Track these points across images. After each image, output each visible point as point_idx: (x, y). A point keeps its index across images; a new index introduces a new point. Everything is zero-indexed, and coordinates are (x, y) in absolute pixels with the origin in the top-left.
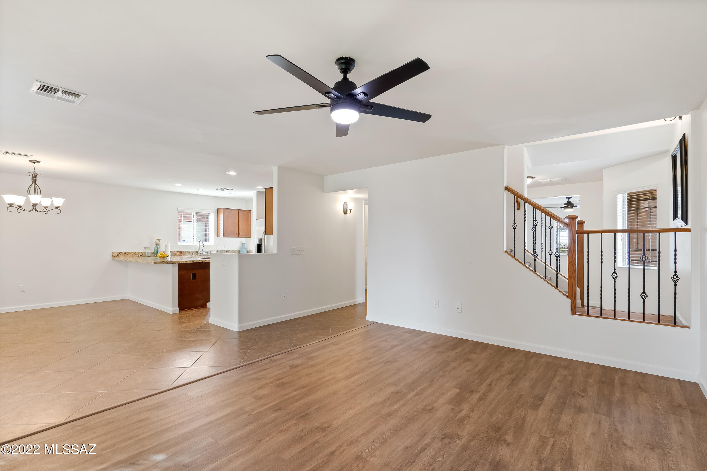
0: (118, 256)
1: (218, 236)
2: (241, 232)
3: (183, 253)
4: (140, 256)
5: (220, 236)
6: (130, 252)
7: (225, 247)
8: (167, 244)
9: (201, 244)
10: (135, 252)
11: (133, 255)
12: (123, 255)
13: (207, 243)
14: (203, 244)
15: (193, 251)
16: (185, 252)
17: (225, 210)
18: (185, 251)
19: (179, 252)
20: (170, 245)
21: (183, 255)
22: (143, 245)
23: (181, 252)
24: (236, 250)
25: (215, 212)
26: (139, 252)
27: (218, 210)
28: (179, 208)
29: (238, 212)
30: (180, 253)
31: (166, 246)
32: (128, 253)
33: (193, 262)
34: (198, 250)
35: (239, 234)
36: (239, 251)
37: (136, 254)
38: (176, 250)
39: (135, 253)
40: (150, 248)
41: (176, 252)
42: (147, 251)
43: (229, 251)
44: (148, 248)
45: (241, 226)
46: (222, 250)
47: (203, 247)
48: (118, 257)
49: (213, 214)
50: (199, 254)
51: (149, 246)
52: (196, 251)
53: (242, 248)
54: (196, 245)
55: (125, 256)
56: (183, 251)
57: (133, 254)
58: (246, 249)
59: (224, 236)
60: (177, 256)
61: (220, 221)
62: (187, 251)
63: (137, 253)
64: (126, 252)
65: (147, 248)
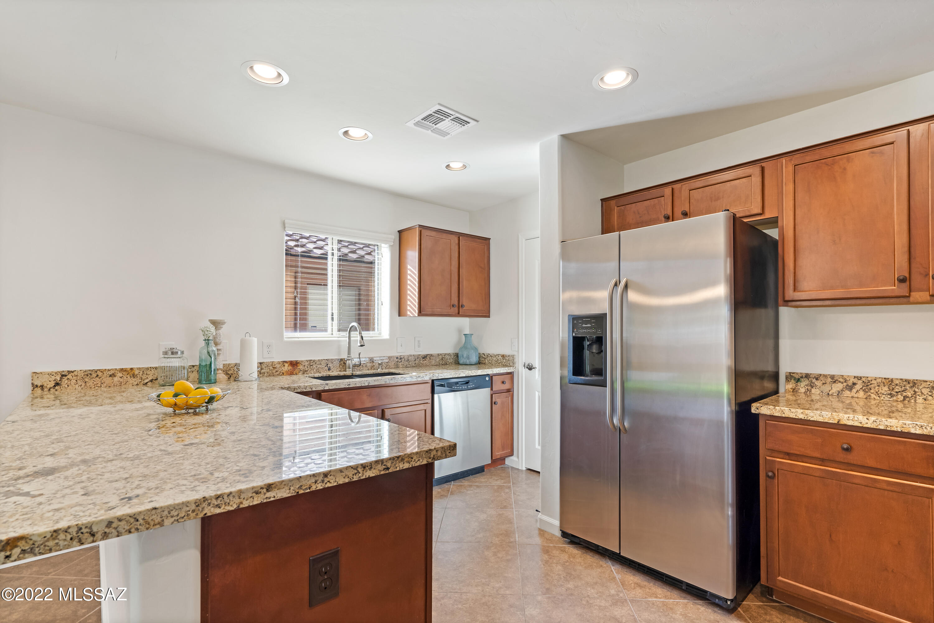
0: (57, 384)
1: (401, 312)
2: (465, 301)
3: (301, 367)
4: (151, 381)
5: (409, 313)
6: (109, 370)
7: (419, 346)
8: (248, 337)
9: (356, 336)
10: (132, 369)
11: (121, 380)
12: (80, 383)
13: (371, 333)
14: (362, 337)
15: (332, 361)
16: (307, 363)
17: (425, 233)
18: (307, 361)
19: (286, 365)
20: (255, 340)
21: (301, 372)
22: (160, 343)
23: (294, 364)
24: (449, 354)
25: (394, 240)
26: (147, 369)
27: (404, 234)
28: (286, 221)
29: (457, 242)
30: (290, 368)
31: (244, 345)
32: (100, 374)
33: (320, 486)
34: (344, 356)
35: (460, 306)
36: (457, 355)
37: (134, 376)
38: (277, 358)
39: (130, 372)
40: (182, 353)
41: (279, 363)
42: (175, 362)
43: (431, 358)
44: (177, 353)
45: (465, 284)
46: (411, 356)
47: (362, 346)
48: (57, 388)
49: (387, 246)
50: (349, 368)
51: (179, 347)
52: (341, 360)
53: (465, 347)
54: (339, 341)
55: (90, 383)
56: (302, 361)
57: (120, 375)
58: (476, 349)
59: (421, 312)
60: (281, 377)
61: (409, 267)
62: (314, 361)
63: (136, 372)
64: (92, 369)
65: (173, 353)
